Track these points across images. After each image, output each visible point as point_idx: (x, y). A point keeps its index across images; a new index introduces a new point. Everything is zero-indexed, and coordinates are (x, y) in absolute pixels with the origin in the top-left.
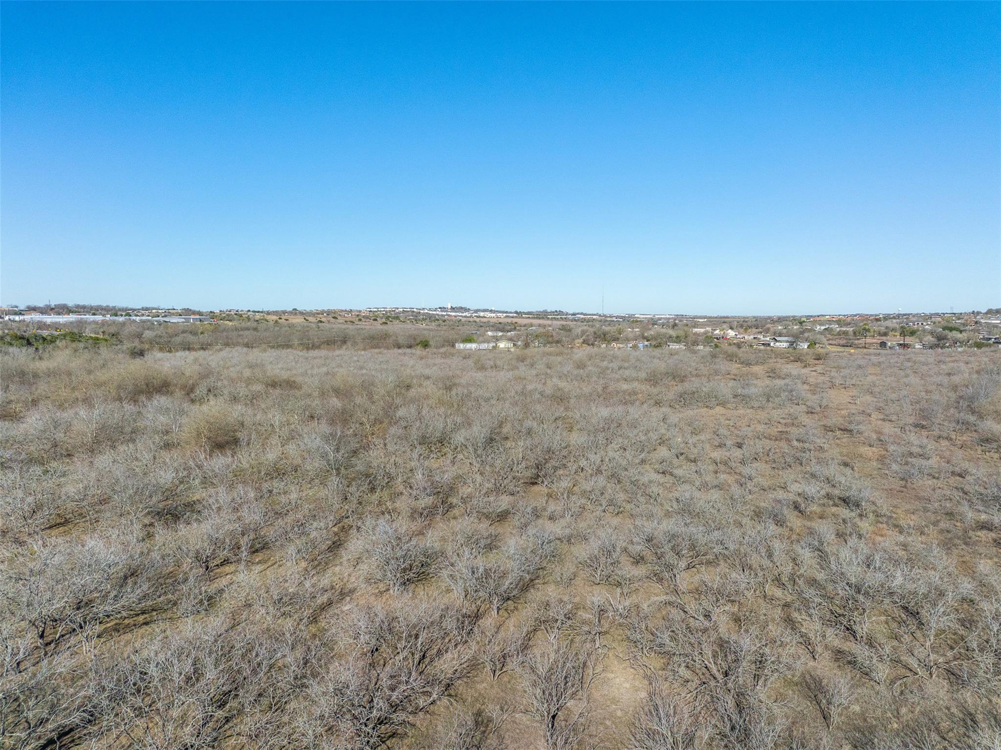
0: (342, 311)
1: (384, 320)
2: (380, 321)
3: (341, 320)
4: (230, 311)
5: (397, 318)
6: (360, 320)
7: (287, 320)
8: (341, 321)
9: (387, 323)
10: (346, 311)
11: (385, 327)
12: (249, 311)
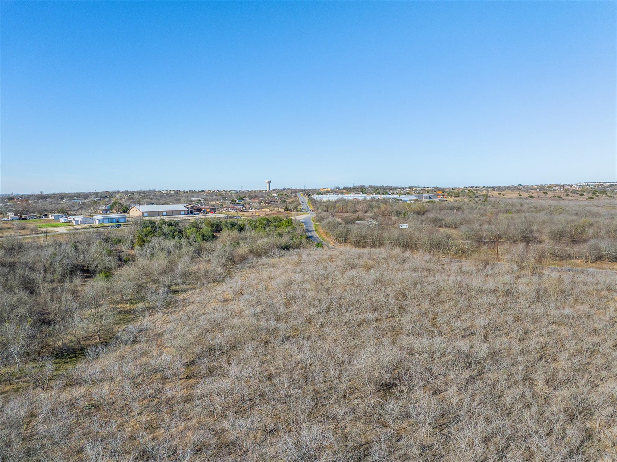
0: (556, 185)
1: (590, 195)
2: (586, 196)
3: (550, 194)
4: (471, 187)
5: (604, 192)
6: (567, 195)
7: (504, 195)
8: (550, 196)
9: (593, 198)
10: (560, 185)
11: (591, 202)
12: (484, 187)
